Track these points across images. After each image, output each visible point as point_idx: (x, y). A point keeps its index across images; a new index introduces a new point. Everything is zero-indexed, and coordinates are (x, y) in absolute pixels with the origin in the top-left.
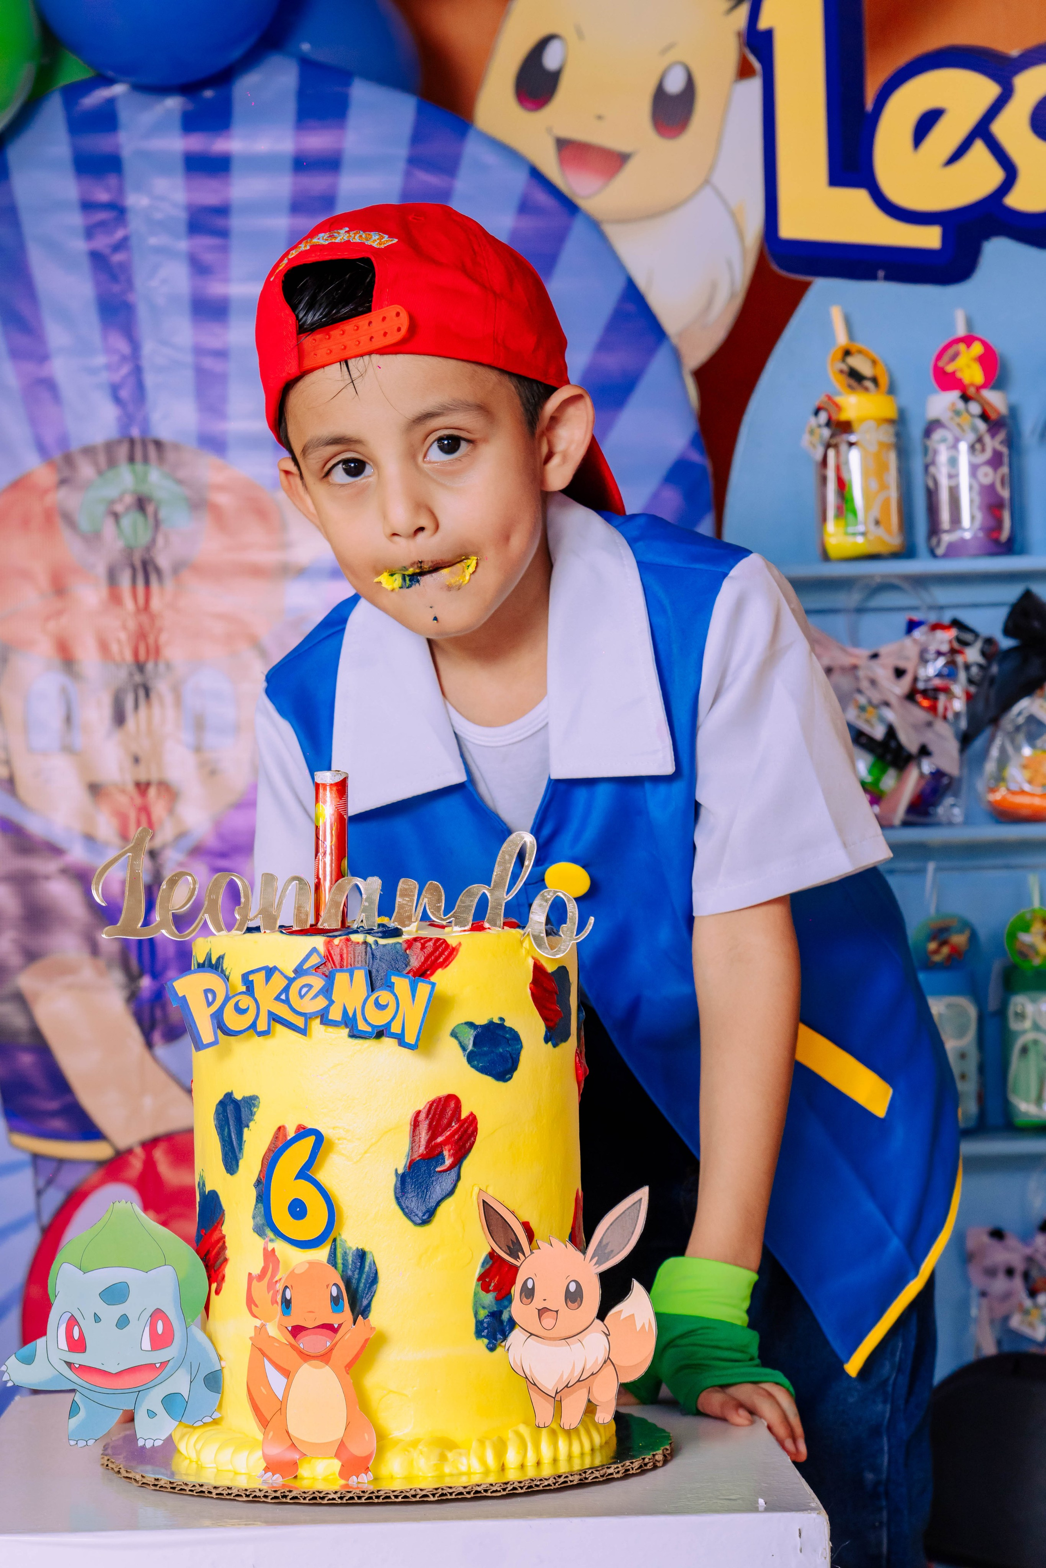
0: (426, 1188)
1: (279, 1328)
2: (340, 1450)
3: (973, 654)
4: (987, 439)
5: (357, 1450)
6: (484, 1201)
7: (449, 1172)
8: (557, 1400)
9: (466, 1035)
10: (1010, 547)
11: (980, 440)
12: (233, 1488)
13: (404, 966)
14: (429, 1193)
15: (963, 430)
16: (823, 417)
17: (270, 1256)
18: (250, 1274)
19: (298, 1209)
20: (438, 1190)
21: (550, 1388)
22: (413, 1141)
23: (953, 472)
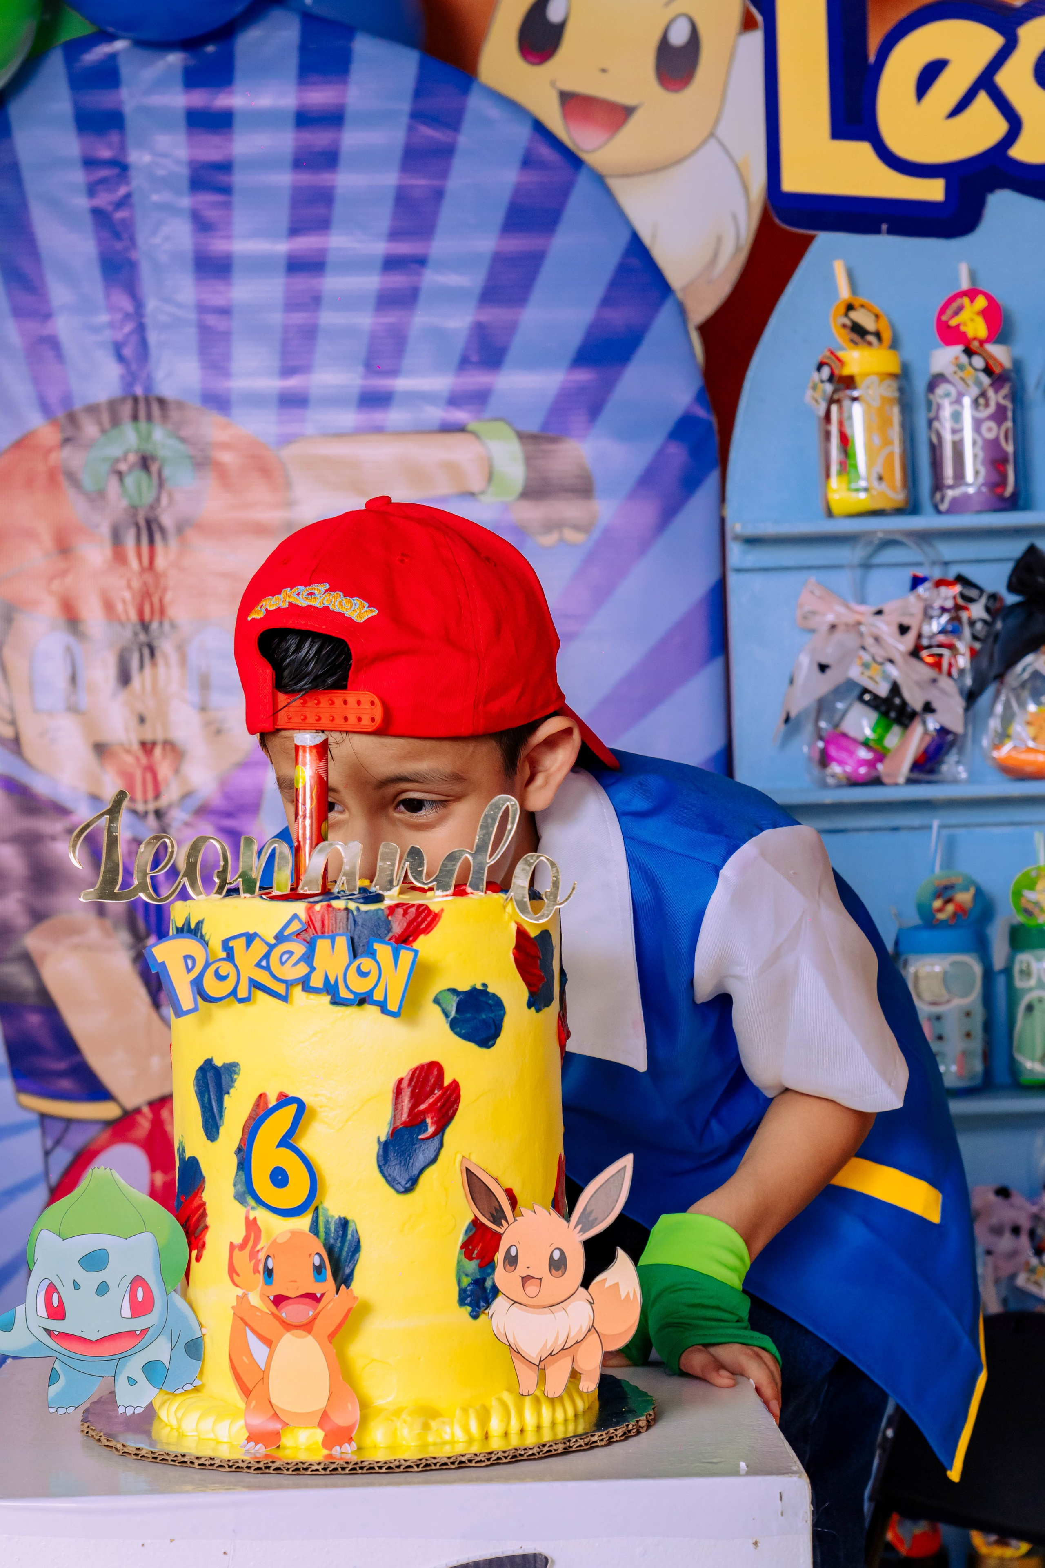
0: (409, 1156)
1: (260, 1297)
2: (324, 1420)
3: (977, 611)
4: (991, 393)
5: (340, 1420)
6: (467, 1169)
7: (431, 1140)
8: (541, 1368)
9: (448, 1002)
10: (1013, 503)
11: (983, 394)
12: (215, 1459)
13: (386, 932)
14: (411, 1161)
15: (967, 385)
16: (826, 372)
17: (252, 1225)
18: (231, 1243)
19: (280, 1178)
20: (420, 1159)
21: (534, 1355)
22: (395, 1109)
23: (957, 427)
